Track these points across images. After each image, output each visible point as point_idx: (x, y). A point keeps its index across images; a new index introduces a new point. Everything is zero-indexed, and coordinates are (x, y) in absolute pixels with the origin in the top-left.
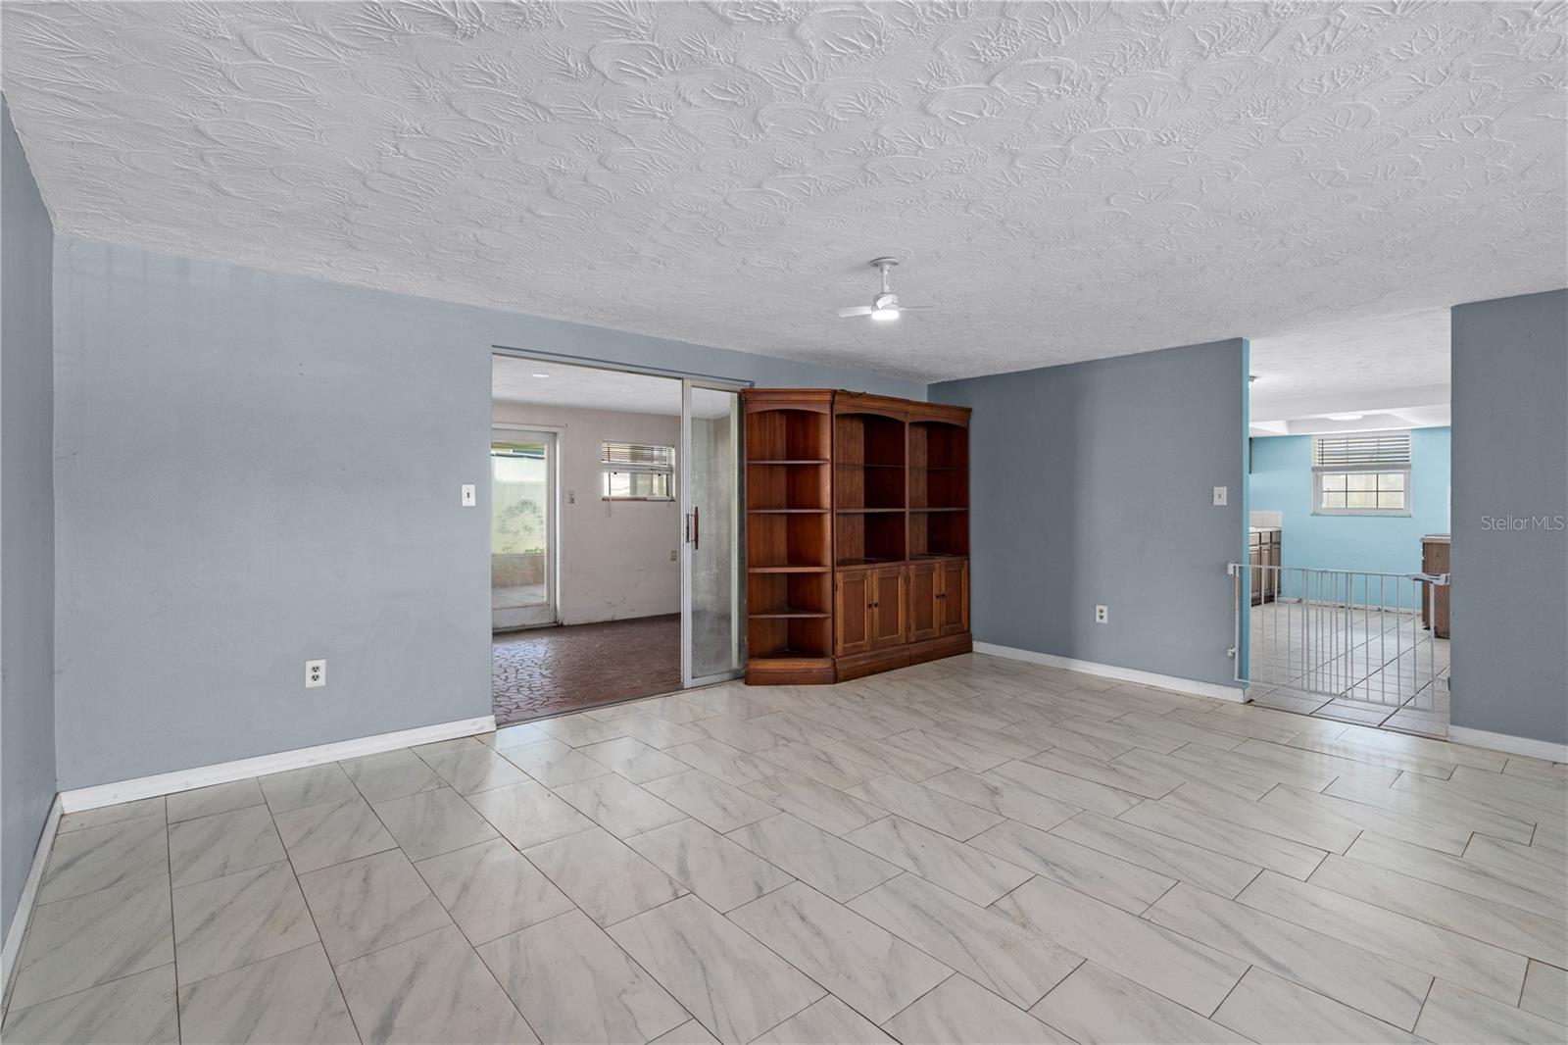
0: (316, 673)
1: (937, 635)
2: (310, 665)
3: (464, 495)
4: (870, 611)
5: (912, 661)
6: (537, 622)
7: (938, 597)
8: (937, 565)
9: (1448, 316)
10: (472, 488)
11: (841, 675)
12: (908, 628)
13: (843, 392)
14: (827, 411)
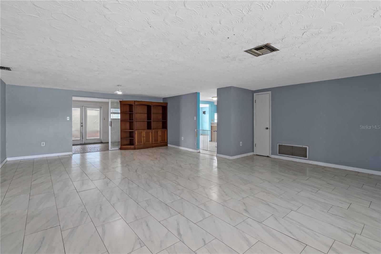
0: (43, 144)
1: (159, 142)
2: (42, 143)
3: (67, 118)
4: (143, 138)
5: (153, 147)
6: (98, 142)
7: (159, 136)
8: (159, 131)
9: (216, 90)
10: (69, 117)
11: (136, 148)
12: (152, 141)
13: (137, 101)
14: (134, 104)
